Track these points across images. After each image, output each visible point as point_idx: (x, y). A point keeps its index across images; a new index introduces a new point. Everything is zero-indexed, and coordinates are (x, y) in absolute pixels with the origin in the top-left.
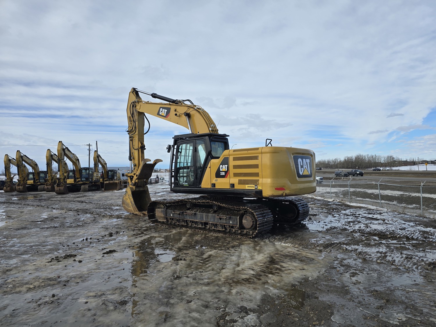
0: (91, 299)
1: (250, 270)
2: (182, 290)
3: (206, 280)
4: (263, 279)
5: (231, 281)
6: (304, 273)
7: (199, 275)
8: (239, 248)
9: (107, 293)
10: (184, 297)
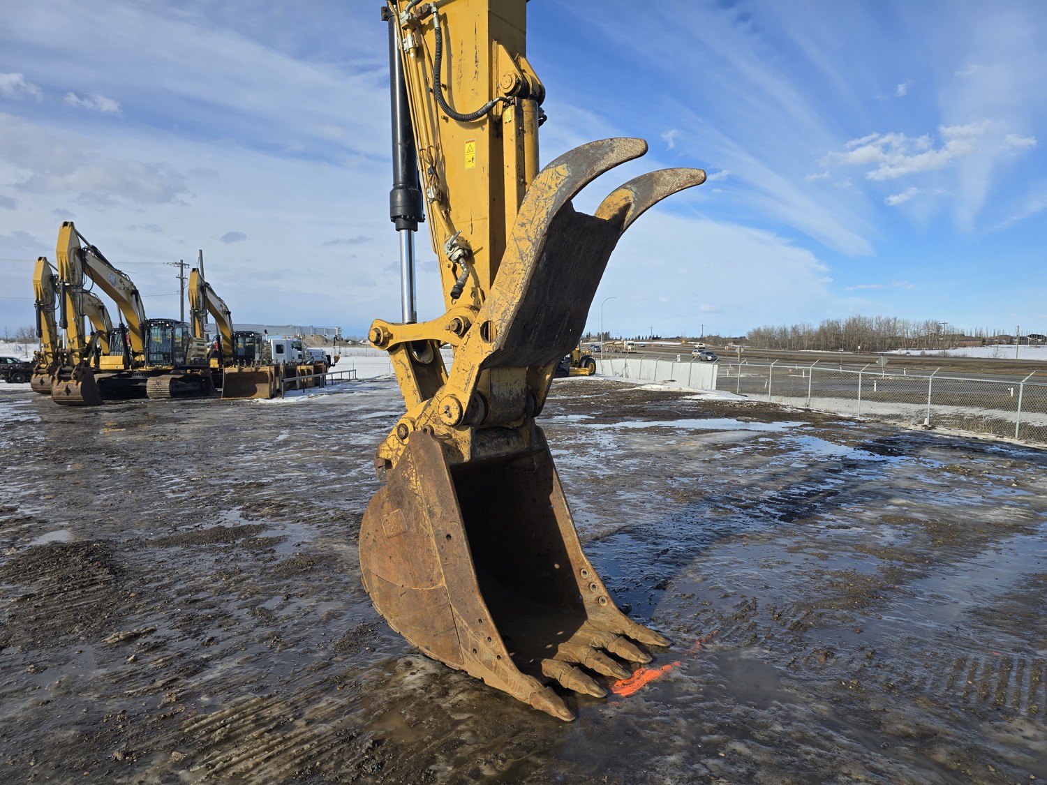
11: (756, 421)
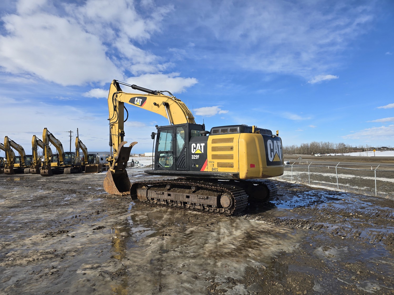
0: (88, 271)
1: (230, 244)
2: (171, 262)
3: (192, 254)
4: (244, 253)
5: (215, 255)
6: (281, 247)
7: (185, 249)
8: (217, 225)
9: (102, 266)
10: (174, 269)
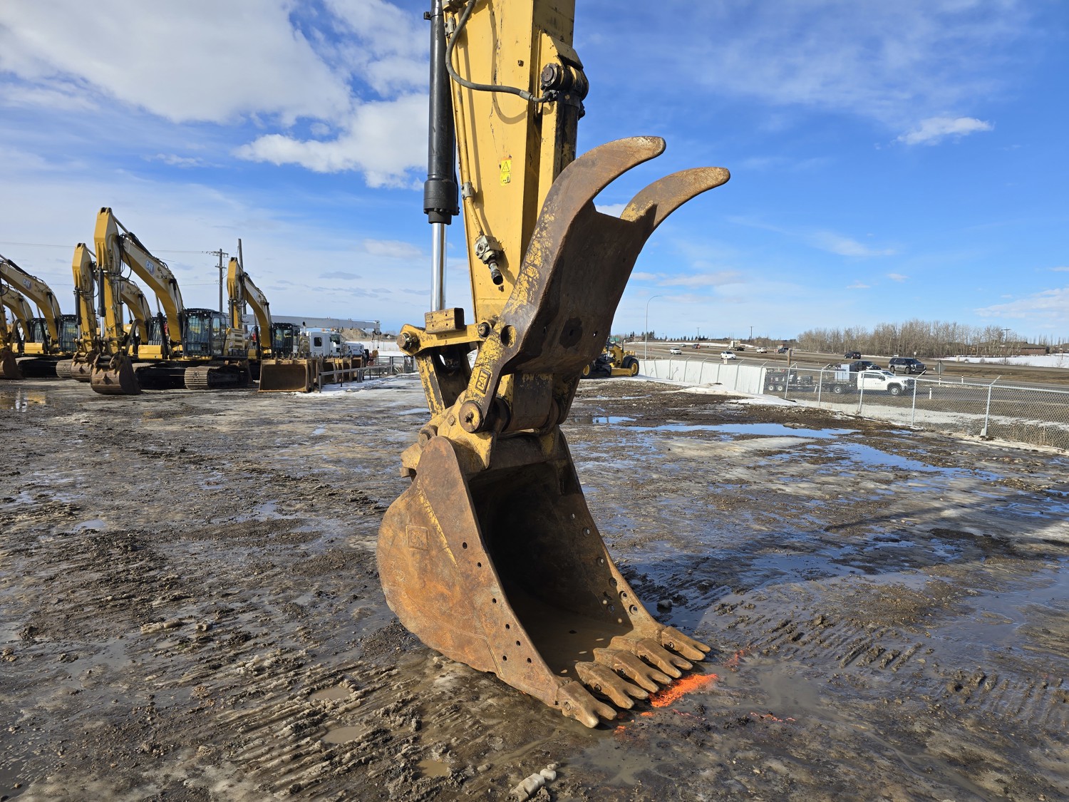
11: (804, 427)
